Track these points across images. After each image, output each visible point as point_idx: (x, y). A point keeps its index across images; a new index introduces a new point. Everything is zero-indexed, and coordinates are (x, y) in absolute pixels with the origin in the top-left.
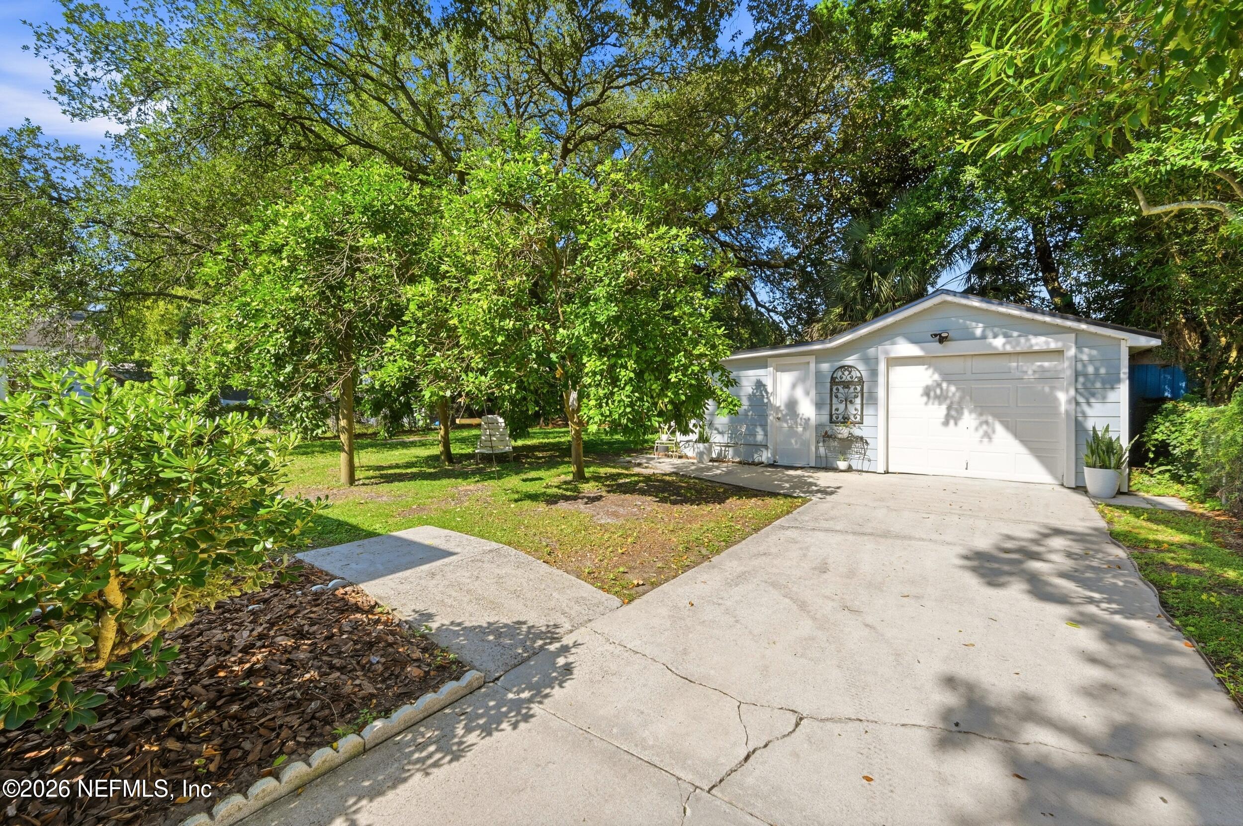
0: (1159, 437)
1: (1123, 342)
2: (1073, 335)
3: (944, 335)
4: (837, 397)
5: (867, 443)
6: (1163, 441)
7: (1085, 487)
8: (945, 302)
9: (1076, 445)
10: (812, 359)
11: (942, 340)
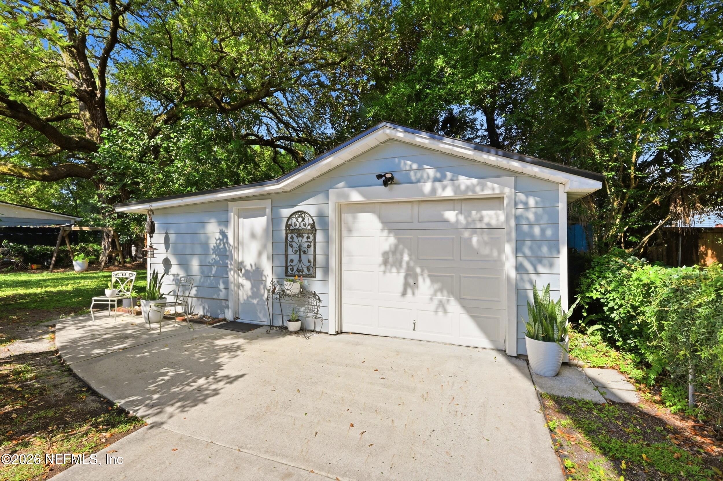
0: (595, 295)
1: (561, 187)
2: (512, 179)
3: (388, 176)
4: (291, 246)
5: (319, 300)
6: (598, 299)
7: (526, 356)
8: (391, 140)
9: (517, 306)
10: (267, 204)
11: (388, 181)
